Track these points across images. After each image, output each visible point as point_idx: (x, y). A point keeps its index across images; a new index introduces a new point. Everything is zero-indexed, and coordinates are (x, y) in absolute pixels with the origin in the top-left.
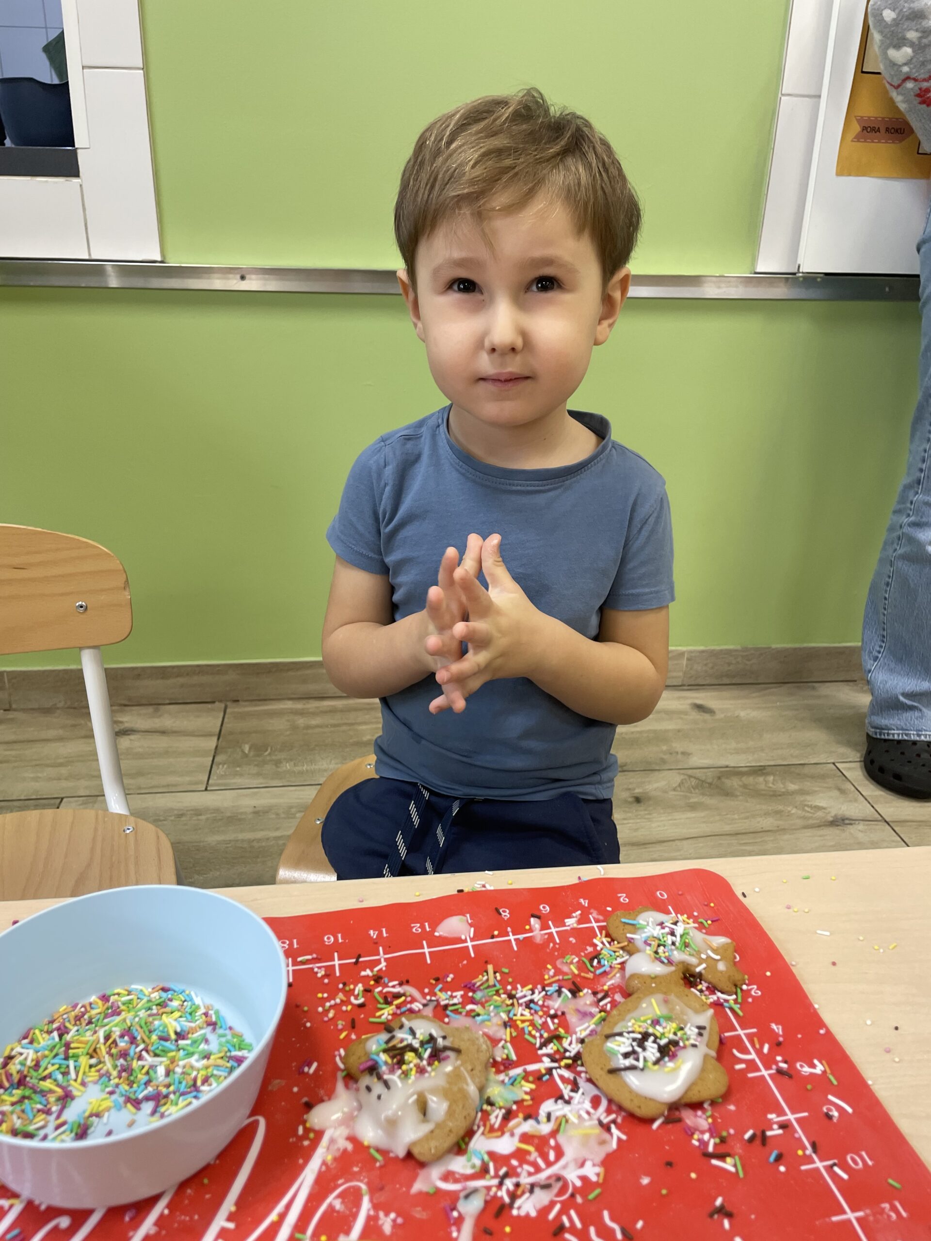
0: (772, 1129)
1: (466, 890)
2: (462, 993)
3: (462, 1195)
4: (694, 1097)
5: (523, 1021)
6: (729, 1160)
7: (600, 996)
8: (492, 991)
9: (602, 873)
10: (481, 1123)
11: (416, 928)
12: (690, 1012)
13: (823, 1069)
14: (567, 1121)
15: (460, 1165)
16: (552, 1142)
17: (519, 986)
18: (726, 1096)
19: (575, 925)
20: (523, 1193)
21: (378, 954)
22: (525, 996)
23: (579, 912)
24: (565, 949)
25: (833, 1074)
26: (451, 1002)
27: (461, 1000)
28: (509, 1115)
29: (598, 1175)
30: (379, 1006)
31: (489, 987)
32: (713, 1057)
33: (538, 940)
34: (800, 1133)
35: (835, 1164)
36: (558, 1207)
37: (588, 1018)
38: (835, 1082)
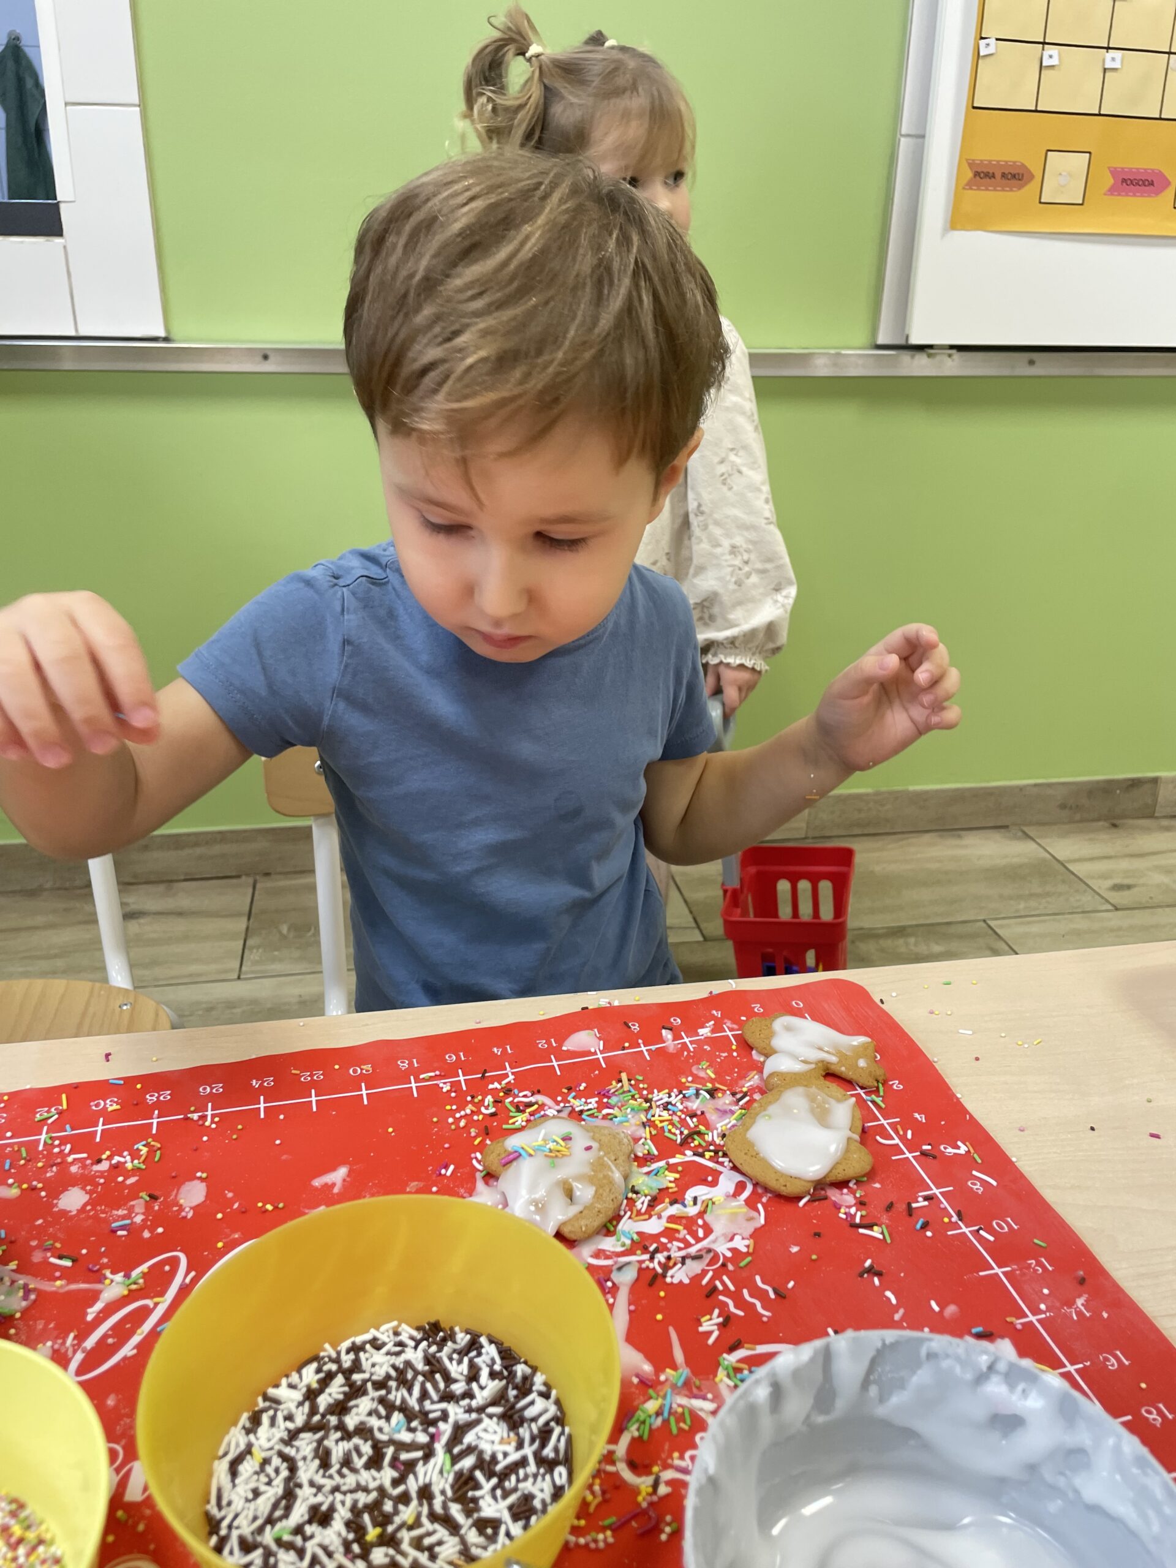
0: (918, 1202)
1: (590, 1007)
2: (597, 1099)
3: (615, 1268)
4: (840, 1175)
5: (661, 1121)
6: (876, 1228)
7: (738, 1096)
8: (628, 1096)
9: (734, 986)
10: (627, 1208)
11: (542, 1044)
12: (833, 1101)
13: (967, 1149)
14: (713, 1203)
15: (608, 1244)
16: (700, 1222)
17: (655, 1091)
18: (871, 1175)
19: (709, 1034)
20: (675, 1264)
21: (506, 1069)
22: (661, 1099)
23: (712, 1022)
24: (698, 1056)
25: (976, 1152)
26: (586, 1108)
27: (596, 1105)
28: (654, 1201)
29: (748, 1246)
30: (511, 1114)
31: (624, 1092)
32: (856, 1141)
33: (671, 1049)
34: (945, 1204)
35: (981, 1229)
36: (710, 1274)
37: (729, 1115)
38: (979, 1161)
